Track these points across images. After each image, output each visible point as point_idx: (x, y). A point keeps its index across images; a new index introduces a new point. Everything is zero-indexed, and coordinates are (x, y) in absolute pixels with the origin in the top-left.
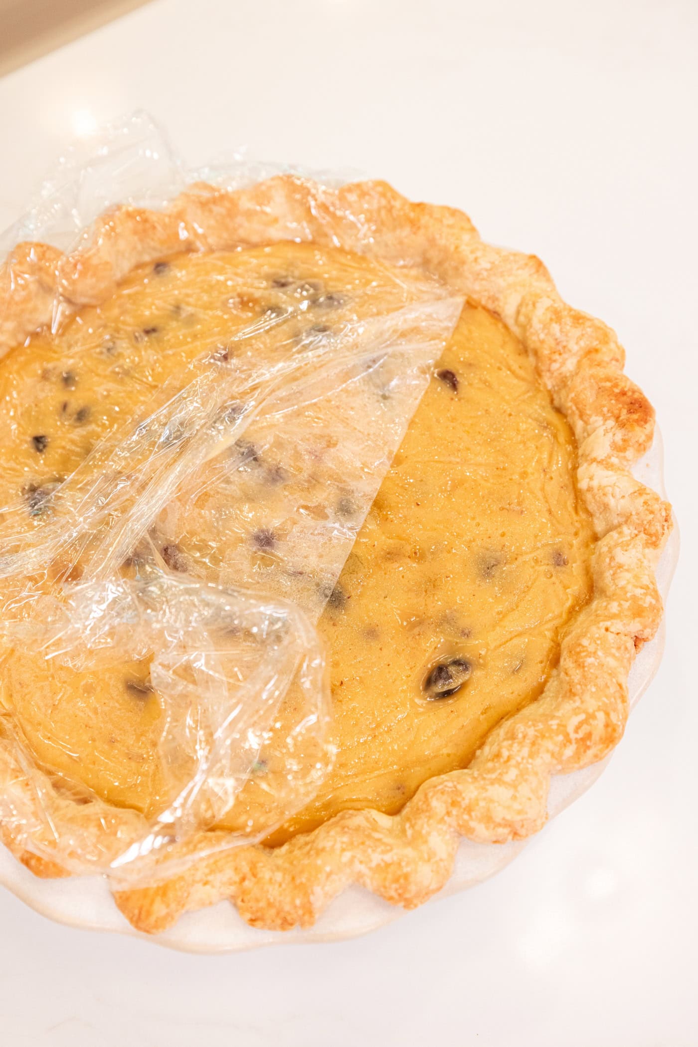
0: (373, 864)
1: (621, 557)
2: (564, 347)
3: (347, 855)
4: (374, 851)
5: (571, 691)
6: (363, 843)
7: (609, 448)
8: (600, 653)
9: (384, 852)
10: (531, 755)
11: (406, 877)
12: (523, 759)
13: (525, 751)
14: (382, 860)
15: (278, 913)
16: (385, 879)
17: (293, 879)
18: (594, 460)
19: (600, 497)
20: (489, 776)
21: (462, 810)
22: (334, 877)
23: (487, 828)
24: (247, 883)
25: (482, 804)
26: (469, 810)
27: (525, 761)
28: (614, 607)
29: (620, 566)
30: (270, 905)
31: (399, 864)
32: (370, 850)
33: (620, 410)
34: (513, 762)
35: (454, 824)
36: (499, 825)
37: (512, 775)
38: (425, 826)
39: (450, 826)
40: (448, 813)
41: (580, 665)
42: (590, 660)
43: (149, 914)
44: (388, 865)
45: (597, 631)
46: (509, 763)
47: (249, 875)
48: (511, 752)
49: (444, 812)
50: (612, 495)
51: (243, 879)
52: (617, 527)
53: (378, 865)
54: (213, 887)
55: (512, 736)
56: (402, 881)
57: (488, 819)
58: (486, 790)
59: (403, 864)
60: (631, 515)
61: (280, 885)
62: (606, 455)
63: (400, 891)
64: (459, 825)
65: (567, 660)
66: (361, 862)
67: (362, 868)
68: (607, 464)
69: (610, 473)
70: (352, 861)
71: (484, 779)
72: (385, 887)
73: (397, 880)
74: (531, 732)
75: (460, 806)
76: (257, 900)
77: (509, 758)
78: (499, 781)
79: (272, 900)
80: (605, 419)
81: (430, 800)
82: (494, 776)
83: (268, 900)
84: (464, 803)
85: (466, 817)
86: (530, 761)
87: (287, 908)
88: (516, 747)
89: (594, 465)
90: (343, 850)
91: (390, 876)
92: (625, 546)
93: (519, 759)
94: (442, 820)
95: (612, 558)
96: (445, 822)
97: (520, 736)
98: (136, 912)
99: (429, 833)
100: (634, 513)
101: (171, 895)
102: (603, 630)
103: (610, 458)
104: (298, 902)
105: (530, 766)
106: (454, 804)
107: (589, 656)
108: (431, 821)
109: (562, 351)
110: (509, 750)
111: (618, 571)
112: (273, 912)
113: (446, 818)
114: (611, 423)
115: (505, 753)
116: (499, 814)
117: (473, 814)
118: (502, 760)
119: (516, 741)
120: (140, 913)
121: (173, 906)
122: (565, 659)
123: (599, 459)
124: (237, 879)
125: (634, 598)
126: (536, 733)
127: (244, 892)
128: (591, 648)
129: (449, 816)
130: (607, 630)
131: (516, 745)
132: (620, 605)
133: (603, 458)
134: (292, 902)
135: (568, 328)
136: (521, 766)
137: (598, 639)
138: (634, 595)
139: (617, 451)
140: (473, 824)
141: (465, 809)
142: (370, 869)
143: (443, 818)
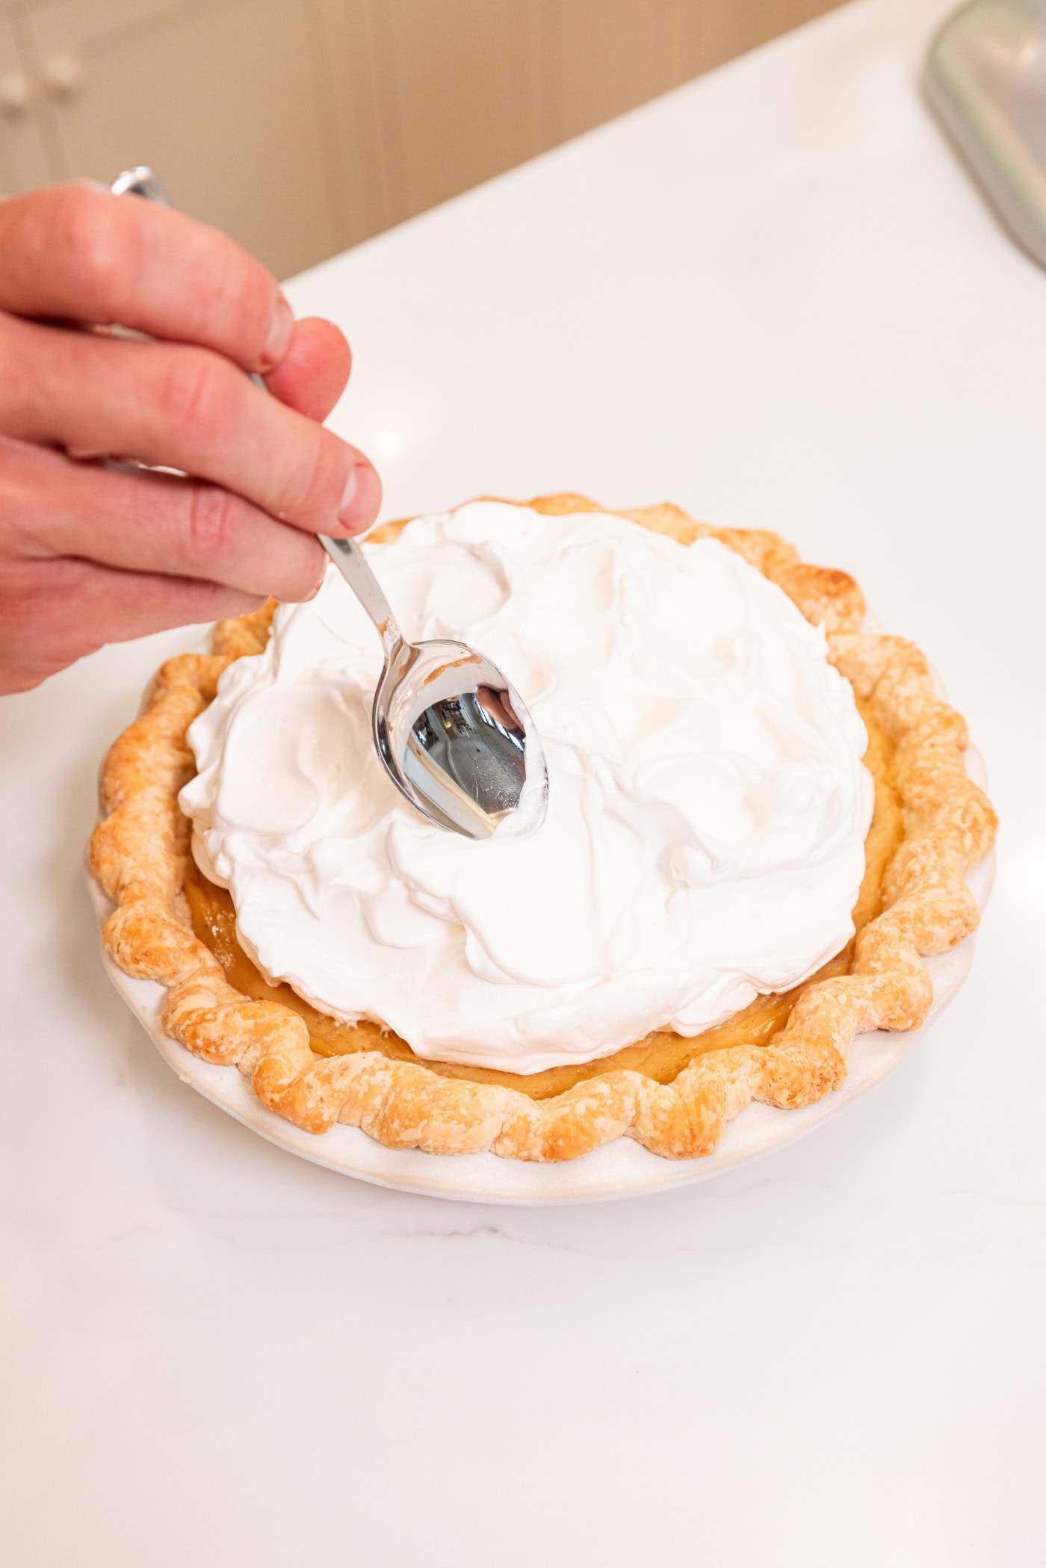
0: (870, 994)
1: (903, 691)
3: (843, 998)
5: (933, 806)
8: (939, 765)
10: (941, 855)
11: (903, 991)
12: (935, 862)
13: (933, 855)
14: (875, 987)
15: (813, 1075)
16: (887, 1001)
17: (808, 1040)
20: (915, 891)
21: (913, 923)
22: (843, 1020)
23: (943, 927)
24: (769, 1065)
25: (926, 909)
26: (919, 919)
27: (938, 863)
28: (925, 730)
29: (908, 699)
30: (801, 1071)
31: (891, 983)
33: (826, 586)
34: (929, 869)
35: (913, 937)
36: (951, 918)
37: (935, 877)
38: (889, 950)
39: (911, 942)
40: (903, 931)
41: (927, 783)
42: (934, 774)
43: (701, 1127)
44: (883, 989)
45: (925, 751)
46: (926, 871)
48: (922, 863)
49: (899, 931)
51: (764, 1064)
52: (884, 675)
53: (874, 992)
55: (913, 856)
56: (901, 996)
57: (939, 918)
58: (923, 899)
59: (894, 982)
60: (890, 660)
61: (800, 1052)
63: (904, 1007)
64: (918, 936)
66: (858, 998)
67: (861, 1001)
70: (849, 1000)
71: (912, 897)
72: (890, 1009)
73: (897, 999)
74: (927, 842)
75: (910, 920)
76: (788, 1075)
78: (927, 887)
80: (817, 600)
82: (920, 887)
84: (912, 917)
85: (920, 926)
86: (942, 860)
87: (819, 1064)
88: (922, 858)
90: (836, 997)
91: (889, 996)
92: (902, 682)
93: (932, 863)
94: (901, 939)
95: (897, 697)
96: (905, 938)
97: (919, 850)
98: (687, 1132)
99: (897, 953)
100: (892, 656)
101: (712, 1097)
102: (930, 749)
104: (826, 1053)
105: (945, 865)
106: (903, 921)
107: (930, 770)
108: (893, 943)
110: (918, 865)
112: (808, 1075)
113: (904, 935)
114: (824, 600)
115: (916, 868)
116: (946, 909)
117: (924, 920)
118: (917, 874)
119: (918, 855)
120: (691, 1130)
121: (718, 1107)
124: (758, 1066)
125: (937, 714)
126: (932, 841)
127: (772, 1075)
128: (929, 765)
129: (905, 932)
130: (932, 746)
132: (929, 725)
134: (821, 1057)
136: (938, 867)
137: (930, 755)
138: (935, 712)
139: (845, 617)
140: (928, 929)
141: (915, 920)
142: (869, 999)
143: (901, 937)
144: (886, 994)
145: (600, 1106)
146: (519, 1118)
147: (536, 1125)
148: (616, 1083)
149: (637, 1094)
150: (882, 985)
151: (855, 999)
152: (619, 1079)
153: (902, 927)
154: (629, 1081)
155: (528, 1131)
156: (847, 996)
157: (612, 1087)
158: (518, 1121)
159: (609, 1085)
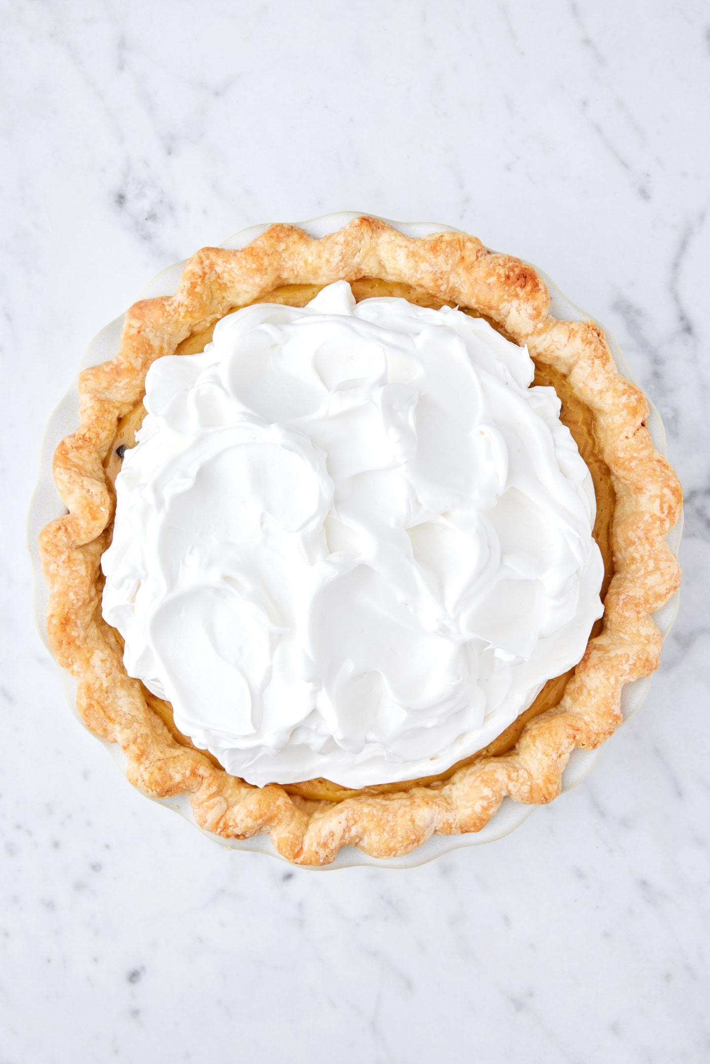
0: (628, 671)
1: (596, 385)
2: (441, 273)
3: (612, 679)
4: (621, 665)
5: (637, 488)
6: (613, 666)
7: (530, 321)
8: (634, 454)
9: (627, 661)
10: (652, 545)
13: (647, 546)
14: (630, 665)
15: (604, 734)
16: (639, 671)
17: (597, 714)
18: (527, 335)
19: (551, 355)
20: (639, 575)
21: (644, 605)
22: (615, 694)
24: (578, 737)
25: (650, 592)
26: (646, 601)
27: (651, 552)
28: (619, 420)
29: (601, 391)
30: (598, 734)
31: (639, 658)
32: (619, 666)
33: (515, 290)
34: (646, 558)
35: (645, 614)
37: (651, 564)
38: (631, 627)
39: (644, 617)
40: (638, 613)
41: (630, 470)
42: (633, 463)
44: (634, 665)
45: (622, 442)
46: (644, 560)
47: (576, 733)
48: (640, 553)
49: (635, 614)
50: (557, 348)
51: (574, 737)
52: (575, 364)
53: (630, 669)
54: (564, 754)
57: (659, 597)
58: (646, 584)
59: (641, 656)
60: (579, 353)
61: (593, 722)
62: (532, 327)
64: (648, 613)
65: (619, 471)
66: (622, 676)
68: (538, 332)
69: (544, 336)
71: (638, 578)
75: (641, 604)
77: (642, 557)
78: (647, 572)
79: (597, 732)
80: (510, 302)
81: (623, 614)
82: (642, 572)
83: (595, 733)
84: (642, 601)
85: (648, 606)
86: (654, 549)
89: (530, 338)
93: (648, 553)
94: (638, 619)
96: (641, 618)
97: (636, 540)
98: (543, 799)
100: (580, 352)
102: (624, 438)
103: (536, 327)
104: (610, 720)
105: (656, 552)
106: (637, 605)
107: (630, 461)
108: (631, 623)
109: (441, 276)
110: (637, 553)
111: (602, 395)
112: (602, 735)
113: (640, 616)
114: (516, 302)
115: (637, 556)
116: (662, 588)
117: (650, 601)
118: (638, 560)
119: (637, 544)
120: (545, 797)
122: (617, 471)
123: (530, 332)
124: (572, 740)
126: (644, 532)
127: (580, 741)
128: (628, 456)
129: (640, 614)
130: (627, 437)
131: (639, 547)
132: (621, 416)
133: (532, 330)
134: (607, 722)
135: (434, 260)
136: (652, 556)
137: (627, 447)
138: (624, 404)
139: (537, 319)
140: (654, 606)
141: (644, 603)
142: (628, 674)
143: (638, 617)
144: (638, 668)
145: (489, 803)
146: (444, 823)
147: (455, 824)
148: (494, 785)
149: (507, 787)
150: (634, 662)
151: (620, 678)
152: (495, 783)
153: (637, 609)
154: (501, 782)
155: (451, 828)
156: (615, 677)
157: (492, 790)
158: (444, 825)
159: (490, 789)
